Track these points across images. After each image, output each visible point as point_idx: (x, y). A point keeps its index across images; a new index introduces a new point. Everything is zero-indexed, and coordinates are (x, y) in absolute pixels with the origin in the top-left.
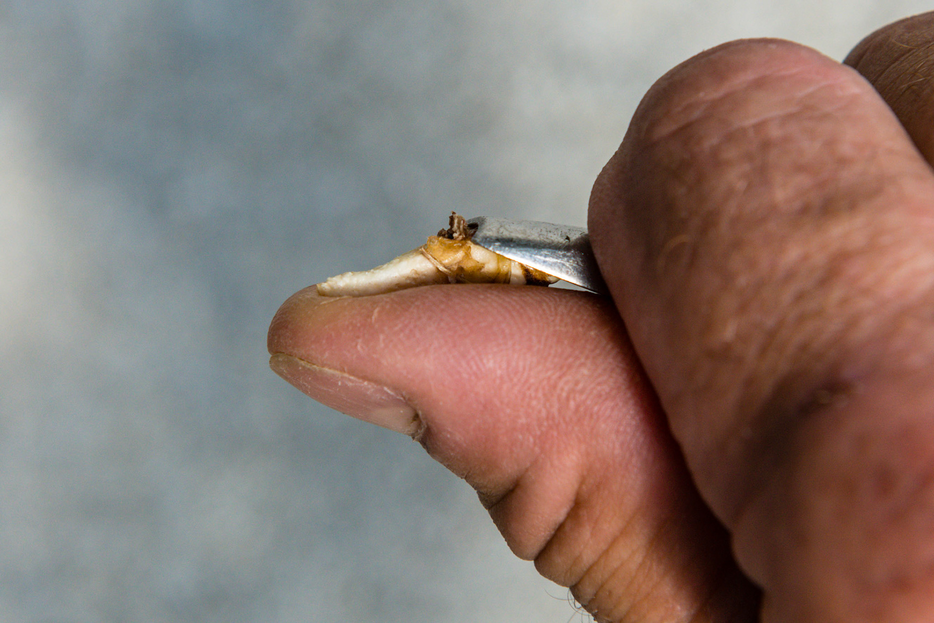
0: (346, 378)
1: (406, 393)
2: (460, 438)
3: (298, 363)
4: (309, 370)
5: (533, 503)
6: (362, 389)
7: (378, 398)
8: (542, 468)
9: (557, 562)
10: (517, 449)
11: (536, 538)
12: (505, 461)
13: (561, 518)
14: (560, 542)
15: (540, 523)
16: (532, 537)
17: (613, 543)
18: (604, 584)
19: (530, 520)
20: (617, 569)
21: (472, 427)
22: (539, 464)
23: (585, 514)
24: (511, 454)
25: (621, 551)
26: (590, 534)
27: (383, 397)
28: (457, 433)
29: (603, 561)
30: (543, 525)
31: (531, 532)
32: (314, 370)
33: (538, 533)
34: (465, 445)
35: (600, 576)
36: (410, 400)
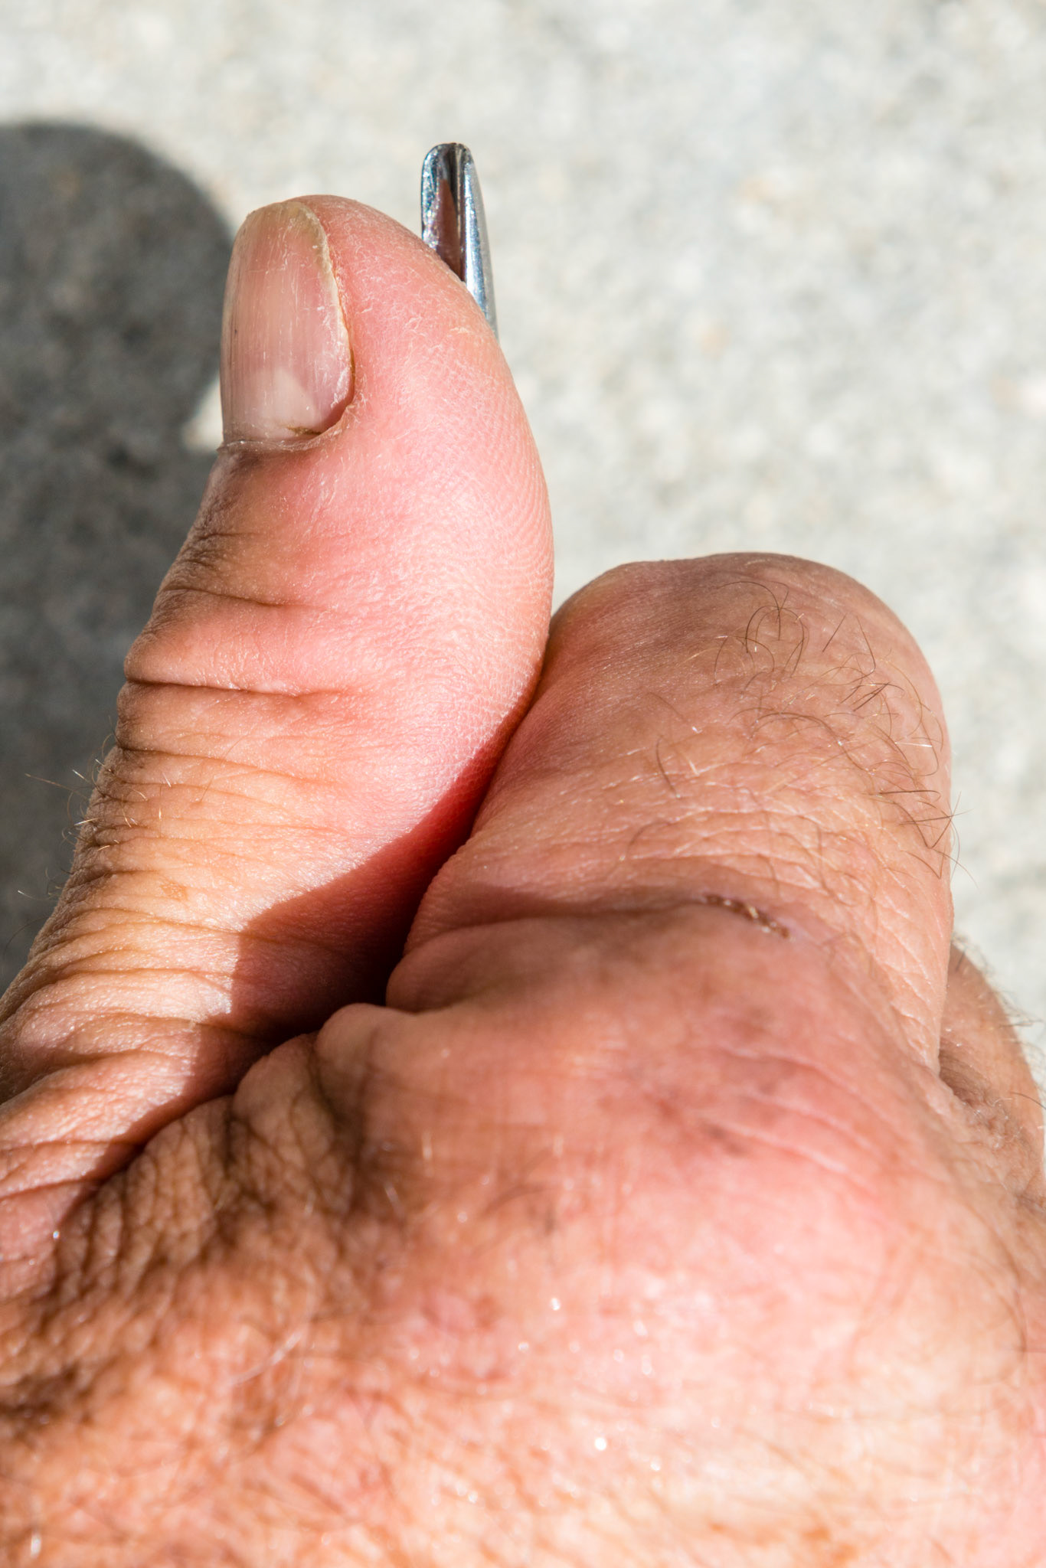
0: (335, 314)
1: (367, 403)
2: (328, 500)
3: (321, 241)
4: (320, 260)
5: (275, 638)
6: (328, 343)
7: (320, 369)
8: (341, 627)
9: (193, 710)
10: (353, 582)
11: (212, 665)
12: (321, 574)
13: (266, 686)
14: (228, 702)
15: (245, 661)
16: (212, 659)
17: (277, 774)
18: (208, 788)
19: (243, 644)
20: (241, 796)
21: (358, 509)
22: (345, 622)
23: (299, 717)
24: (340, 577)
25: (272, 791)
26: (272, 736)
27: (326, 375)
28: (334, 493)
29: (242, 771)
30: (242, 667)
31: (220, 654)
32: (324, 266)
33: (223, 665)
34: (316, 510)
35: (215, 778)
36: (353, 411)
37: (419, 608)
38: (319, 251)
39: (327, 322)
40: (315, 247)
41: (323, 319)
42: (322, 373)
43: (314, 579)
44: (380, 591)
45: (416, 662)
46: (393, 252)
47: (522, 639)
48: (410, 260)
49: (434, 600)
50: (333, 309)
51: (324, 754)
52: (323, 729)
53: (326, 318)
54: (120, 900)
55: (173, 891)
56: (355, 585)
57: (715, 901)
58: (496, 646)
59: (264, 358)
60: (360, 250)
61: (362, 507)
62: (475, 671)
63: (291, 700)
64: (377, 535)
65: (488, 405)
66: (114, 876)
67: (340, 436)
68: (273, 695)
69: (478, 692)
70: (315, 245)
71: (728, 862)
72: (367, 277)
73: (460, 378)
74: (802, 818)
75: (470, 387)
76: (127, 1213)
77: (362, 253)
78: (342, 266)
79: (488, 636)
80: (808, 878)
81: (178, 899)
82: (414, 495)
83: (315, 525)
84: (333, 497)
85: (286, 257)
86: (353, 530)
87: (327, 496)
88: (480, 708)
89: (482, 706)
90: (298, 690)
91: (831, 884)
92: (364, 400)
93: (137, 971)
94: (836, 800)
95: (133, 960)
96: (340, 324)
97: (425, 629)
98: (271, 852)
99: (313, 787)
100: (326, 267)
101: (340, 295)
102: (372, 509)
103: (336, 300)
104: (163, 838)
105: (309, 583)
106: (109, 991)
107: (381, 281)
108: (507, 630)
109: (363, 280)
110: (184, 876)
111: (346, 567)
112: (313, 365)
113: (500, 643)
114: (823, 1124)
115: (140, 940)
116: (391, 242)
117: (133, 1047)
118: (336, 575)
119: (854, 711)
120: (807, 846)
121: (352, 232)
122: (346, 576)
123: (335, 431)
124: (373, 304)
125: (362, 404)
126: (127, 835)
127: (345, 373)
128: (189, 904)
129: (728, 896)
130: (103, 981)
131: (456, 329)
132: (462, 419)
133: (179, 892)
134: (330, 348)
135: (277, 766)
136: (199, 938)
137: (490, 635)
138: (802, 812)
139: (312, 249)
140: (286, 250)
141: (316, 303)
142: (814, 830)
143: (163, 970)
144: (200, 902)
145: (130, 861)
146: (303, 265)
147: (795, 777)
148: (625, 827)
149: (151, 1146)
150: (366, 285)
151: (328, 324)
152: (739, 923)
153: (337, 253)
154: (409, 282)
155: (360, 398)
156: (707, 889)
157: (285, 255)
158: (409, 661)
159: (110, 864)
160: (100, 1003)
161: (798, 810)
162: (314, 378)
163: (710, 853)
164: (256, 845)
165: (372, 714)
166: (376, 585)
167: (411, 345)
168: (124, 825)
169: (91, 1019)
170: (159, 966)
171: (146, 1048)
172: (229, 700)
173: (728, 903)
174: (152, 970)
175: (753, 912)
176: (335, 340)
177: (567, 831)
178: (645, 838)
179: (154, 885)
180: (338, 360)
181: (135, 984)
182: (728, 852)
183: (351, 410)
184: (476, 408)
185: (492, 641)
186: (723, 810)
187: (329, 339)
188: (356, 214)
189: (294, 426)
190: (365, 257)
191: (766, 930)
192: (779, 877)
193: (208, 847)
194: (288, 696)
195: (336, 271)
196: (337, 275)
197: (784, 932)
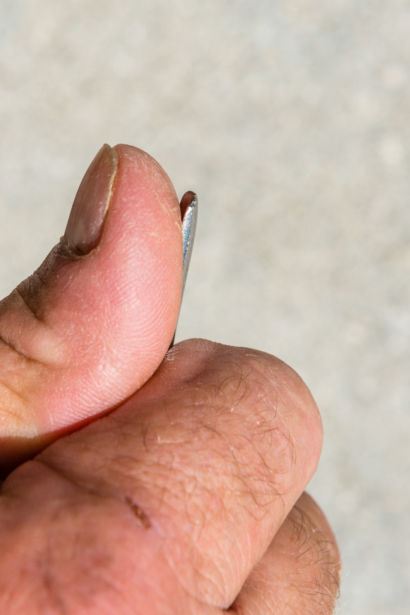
0: (105, 208)
3: (113, 173)
4: (109, 182)
7: (92, 228)
13: (19, 349)
16: (5, 329)
23: (24, 367)
27: (93, 232)
30: (13, 338)
31: (8, 328)
32: (109, 185)
33: (7, 334)
34: (65, 287)
36: (94, 252)
38: (111, 177)
39: (100, 210)
40: (110, 175)
41: (100, 207)
42: (92, 230)
44: (73, 332)
49: (91, 345)
50: (105, 205)
56: (65, 325)
57: (129, 501)
61: (79, 294)
63: (25, 360)
64: (80, 309)
68: (20, 354)
71: (149, 487)
72: (122, 197)
78: (116, 187)
80: (182, 506)
83: (62, 293)
84: (72, 285)
85: (99, 174)
86: (73, 302)
87: (70, 283)
90: (29, 356)
92: (99, 250)
96: (105, 212)
101: (110, 200)
102: (82, 297)
103: (108, 203)
105: (51, 316)
107: (125, 201)
108: (120, 370)
111: (65, 316)
112: (90, 225)
120: (189, 491)
121: (126, 173)
122: (63, 320)
123: (85, 257)
129: (135, 501)
134: (98, 222)
138: (196, 476)
141: (100, 200)
142: (196, 485)
146: (102, 181)
147: (203, 458)
152: (130, 516)
153: (116, 181)
155: (97, 248)
156: (128, 494)
161: (195, 474)
162: (88, 231)
163: (143, 479)
166: (72, 329)
173: (132, 504)
175: (140, 512)
176: (101, 219)
182: (151, 481)
191: (140, 523)
192: (166, 500)
194: (25, 356)
195: (113, 189)
196: (112, 191)
197: (148, 526)
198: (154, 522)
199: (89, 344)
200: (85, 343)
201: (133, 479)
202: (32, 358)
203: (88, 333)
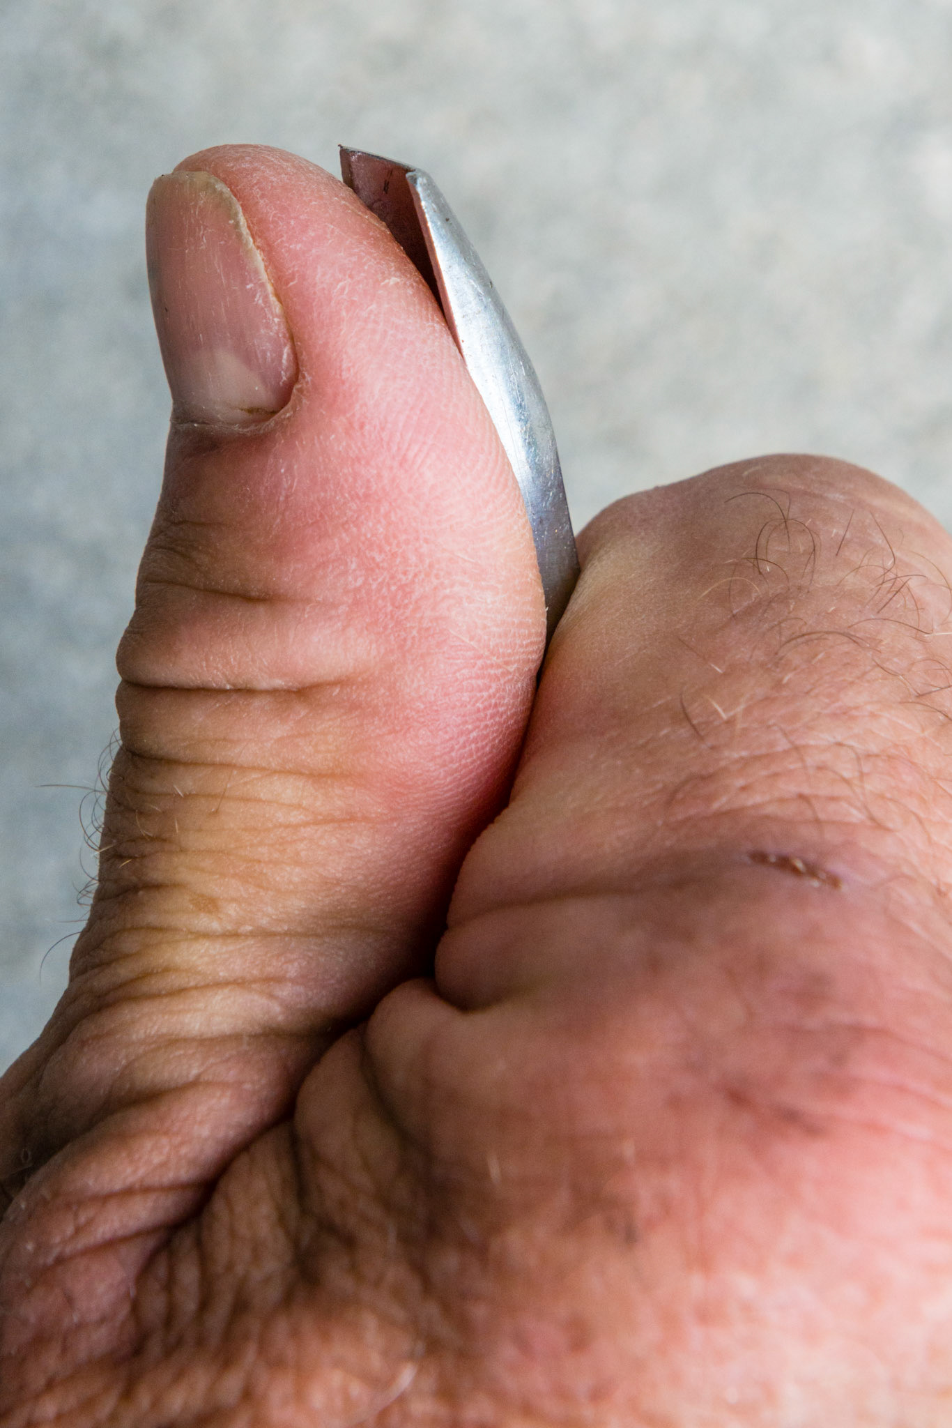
0: (265, 290)
1: (312, 381)
2: (291, 487)
3: (236, 214)
4: (239, 236)
5: (266, 638)
6: (264, 321)
7: (261, 348)
8: (330, 618)
9: (193, 717)
10: (332, 571)
11: (205, 669)
12: (299, 566)
13: (264, 684)
14: (230, 705)
15: (239, 663)
16: (204, 664)
17: (290, 772)
18: (222, 796)
19: (233, 647)
20: (259, 800)
21: (322, 494)
22: (333, 612)
23: (303, 713)
24: (318, 567)
25: (288, 790)
26: (279, 736)
27: (269, 354)
28: (296, 480)
29: (254, 775)
30: (236, 669)
31: (212, 658)
32: (244, 242)
33: (217, 668)
34: (282, 499)
35: (228, 786)
36: (301, 391)
37: (402, 587)
38: (237, 225)
39: (259, 300)
40: (231, 222)
41: (254, 296)
42: (264, 352)
43: (293, 573)
44: (361, 576)
45: (409, 643)
46: (308, 210)
47: (518, 589)
48: (327, 215)
49: (415, 575)
50: (263, 285)
51: (334, 749)
52: (330, 723)
53: (258, 296)
54: (152, 918)
55: (202, 905)
56: (335, 573)
57: (760, 858)
58: (490, 606)
59: (202, 340)
60: (274, 216)
61: (325, 491)
62: (472, 639)
63: (293, 695)
64: (345, 519)
65: (433, 355)
66: (141, 893)
67: (292, 419)
68: (274, 692)
69: (480, 657)
70: (230, 219)
71: (771, 809)
72: (286, 247)
73: (400, 336)
74: (840, 744)
75: (412, 343)
76: (204, 1260)
77: (276, 219)
78: (260, 237)
79: (480, 600)
80: (854, 812)
81: (210, 912)
82: (375, 472)
83: (283, 514)
84: (295, 484)
85: (203, 234)
86: (321, 516)
87: (289, 483)
88: (485, 672)
89: (487, 669)
90: (297, 685)
91: (878, 813)
92: (309, 378)
93: (181, 991)
94: (873, 716)
95: (174, 980)
96: (273, 299)
97: (411, 607)
98: (298, 854)
99: (329, 782)
100: (247, 241)
101: (266, 267)
102: (336, 492)
103: (264, 276)
104: (183, 851)
105: (288, 576)
106: (155, 1018)
107: (301, 248)
108: (500, 586)
109: (283, 250)
110: (213, 887)
111: (322, 555)
112: (254, 345)
113: (493, 603)
114: (902, 1089)
115: (178, 960)
116: (305, 198)
117: (191, 1077)
118: (314, 565)
119: (878, 612)
120: (847, 775)
121: (263, 196)
122: (323, 565)
123: (287, 413)
124: (297, 275)
125: (307, 383)
126: (148, 848)
127: (286, 351)
128: (221, 916)
129: (772, 848)
130: (147, 1007)
131: (387, 281)
132: (409, 381)
133: (210, 904)
134: (268, 326)
135: (290, 766)
136: (238, 947)
137: (481, 598)
138: (839, 739)
139: (229, 224)
140: (202, 227)
141: (244, 282)
142: (853, 755)
143: (207, 986)
144: (232, 910)
145: (156, 876)
146: (222, 243)
147: (827, 701)
148: (660, 786)
149: (222, 1184)
150: (286, 255)
151: (260, 302)
152: (789, 881)
153: (252, 223)
154: (330, 241)
155: (304, 377)
156: (749, 846)
157: (202, 233)
158: (402, 643)
159: (134, 879)
160: (148, 1031)
161: (834, 737)
162: (257, 359)
163: (750, 802)
164: (281, 848)
165: (375, 701)
166: (355, 570)
167: (344, 313)
168: (142, 838)
169: (141, 1051)
170: (202, 983)
171: (205, 1077)
172: (229, 702)
173: (773, 859)
174: (196, 988)
175: (799, 865)
176: (271, 318)
177: (598, 798)
178: (680, 796)
179: (184, 900)
180: (278, 336)
181: (181, 1007)
182: (767, 798)
183: (298, 390)
184: (422, 363)
185: (486, 602)
186: (757, 752)
187: (265, 317)
188: (263, 172)
189: (246, 407)
190: (281, 224)
191: (815, 883)
192: (822, 816)
193: (232, 858)
194: (288, 691)
195: (257, 244)
196: (258, 248)
197: (834, 881)
198: (837, 867)
199: (410, 577)
200: (400, 580)
201: (732, 814)
202: (307, 685)
203: (394, 555)
